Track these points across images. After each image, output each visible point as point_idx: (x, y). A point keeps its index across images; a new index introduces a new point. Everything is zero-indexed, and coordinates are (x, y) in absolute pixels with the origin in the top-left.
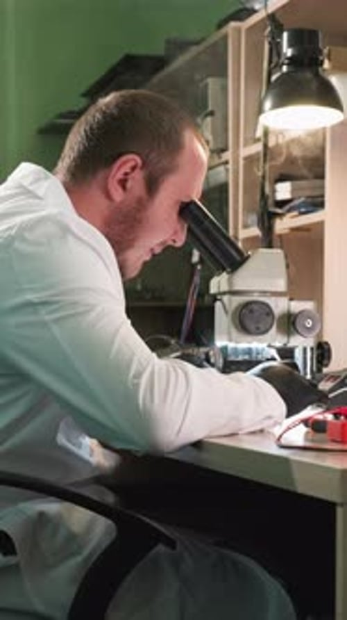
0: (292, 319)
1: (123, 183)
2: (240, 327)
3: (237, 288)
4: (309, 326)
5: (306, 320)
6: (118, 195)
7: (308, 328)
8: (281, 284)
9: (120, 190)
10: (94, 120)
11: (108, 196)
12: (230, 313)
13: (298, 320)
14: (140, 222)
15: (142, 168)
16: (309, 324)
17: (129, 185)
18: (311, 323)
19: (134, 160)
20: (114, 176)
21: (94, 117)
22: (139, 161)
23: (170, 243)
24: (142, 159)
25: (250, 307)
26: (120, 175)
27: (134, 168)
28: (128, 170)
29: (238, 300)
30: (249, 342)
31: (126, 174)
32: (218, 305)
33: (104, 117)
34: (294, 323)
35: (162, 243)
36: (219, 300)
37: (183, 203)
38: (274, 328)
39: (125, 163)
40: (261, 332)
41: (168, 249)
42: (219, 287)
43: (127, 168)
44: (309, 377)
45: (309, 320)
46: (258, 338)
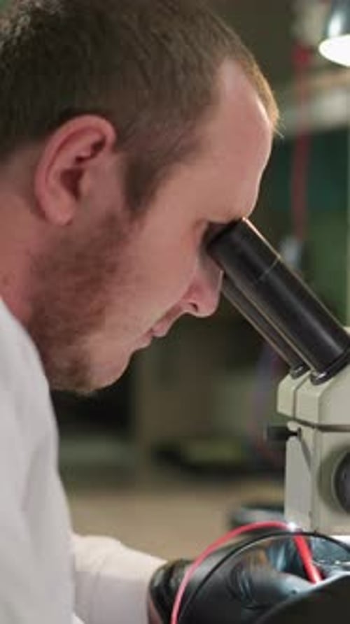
1: (72, 180)
2: (337, 502)
6: (60, 207)
9: (66, 197)
10: (13, 32)
11: (39, 210)
12: (317, 464)
14: (113, 269)
15: (116, 147)
17: (86, 184)
19: (98, 130)
20: (52, 164)
21: (14, 23)
22: (108, 130)
23: (188, 310)
24: (114, 124)
26: (65, 162)
27: (97, 147)
28: (84, 154)
31: (80, 160)
32: (292, 443)
33: (36, 25)
35: (168, 315)
36: (294, 434)
37: (211, 225)
41: (184, 325)
42: (294, 405)
43: (80, 148)
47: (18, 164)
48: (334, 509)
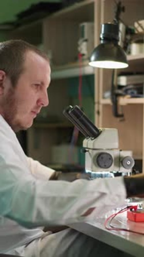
0: (121, 160)
3: (96, 147)
4: (128, 164)
5: (127, 161)
7: (128, 165)
8: (116, 145)
12: (93, 157)
13: (124, 161)
16: (129, 163)
18: (130, 163)
25: (102, 156)
30: (101, 171)
32: (87, 153)
34: (122, 162)
36: (87, 151)
38: (113, 165)
40: (106, 167)
42: (87, 145)
45: (129, 161)
46: (105, 169)
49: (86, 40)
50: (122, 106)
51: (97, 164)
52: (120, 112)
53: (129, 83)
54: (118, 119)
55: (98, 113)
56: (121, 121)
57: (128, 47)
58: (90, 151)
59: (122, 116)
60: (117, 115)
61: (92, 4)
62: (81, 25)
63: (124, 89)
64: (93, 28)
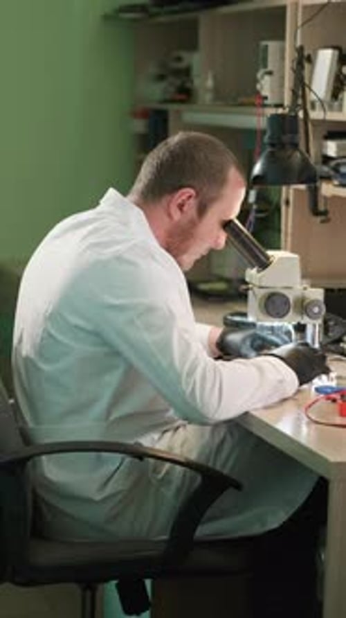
0: (304, 306)
1: (181, 207)
3: (263, 284)
4: (315, 311)
5: (314, 308)
6: (177, 215)
9: (178, 212)
11: (170, 215)
12: (258, 298)
13: (308, 308)
15: (196, 197)
17: (185, 208)
20: (175, 202)
22: (194, 192)
26: (180, 201)
27: (189, 197)
29: (263, 292)
30: (272, 321)
31: (183, 200)
32: (250, 292)
36: (251, 289)
38: (291, 312)
39: (183, 194)
40: (280, 315)
42: (251, 279)
43: (184, 197)
44: (317, 346)
46: (278, 319)
47: (164, 200)
48: (262, 312)
49: (270, 73)
50: (325, 198)
51: (265, 311)
52: (321, 207)
53: (342, 154)
54: (319, 219)
55: (287, 203)
56: (323, 222)
57: (340, 96)
58: (256, 289)
59: (325, 213)
60: (316, 212)
61: (283, 9)
62: (264, 43)
63: (333, 163)
64: (283, 51)
